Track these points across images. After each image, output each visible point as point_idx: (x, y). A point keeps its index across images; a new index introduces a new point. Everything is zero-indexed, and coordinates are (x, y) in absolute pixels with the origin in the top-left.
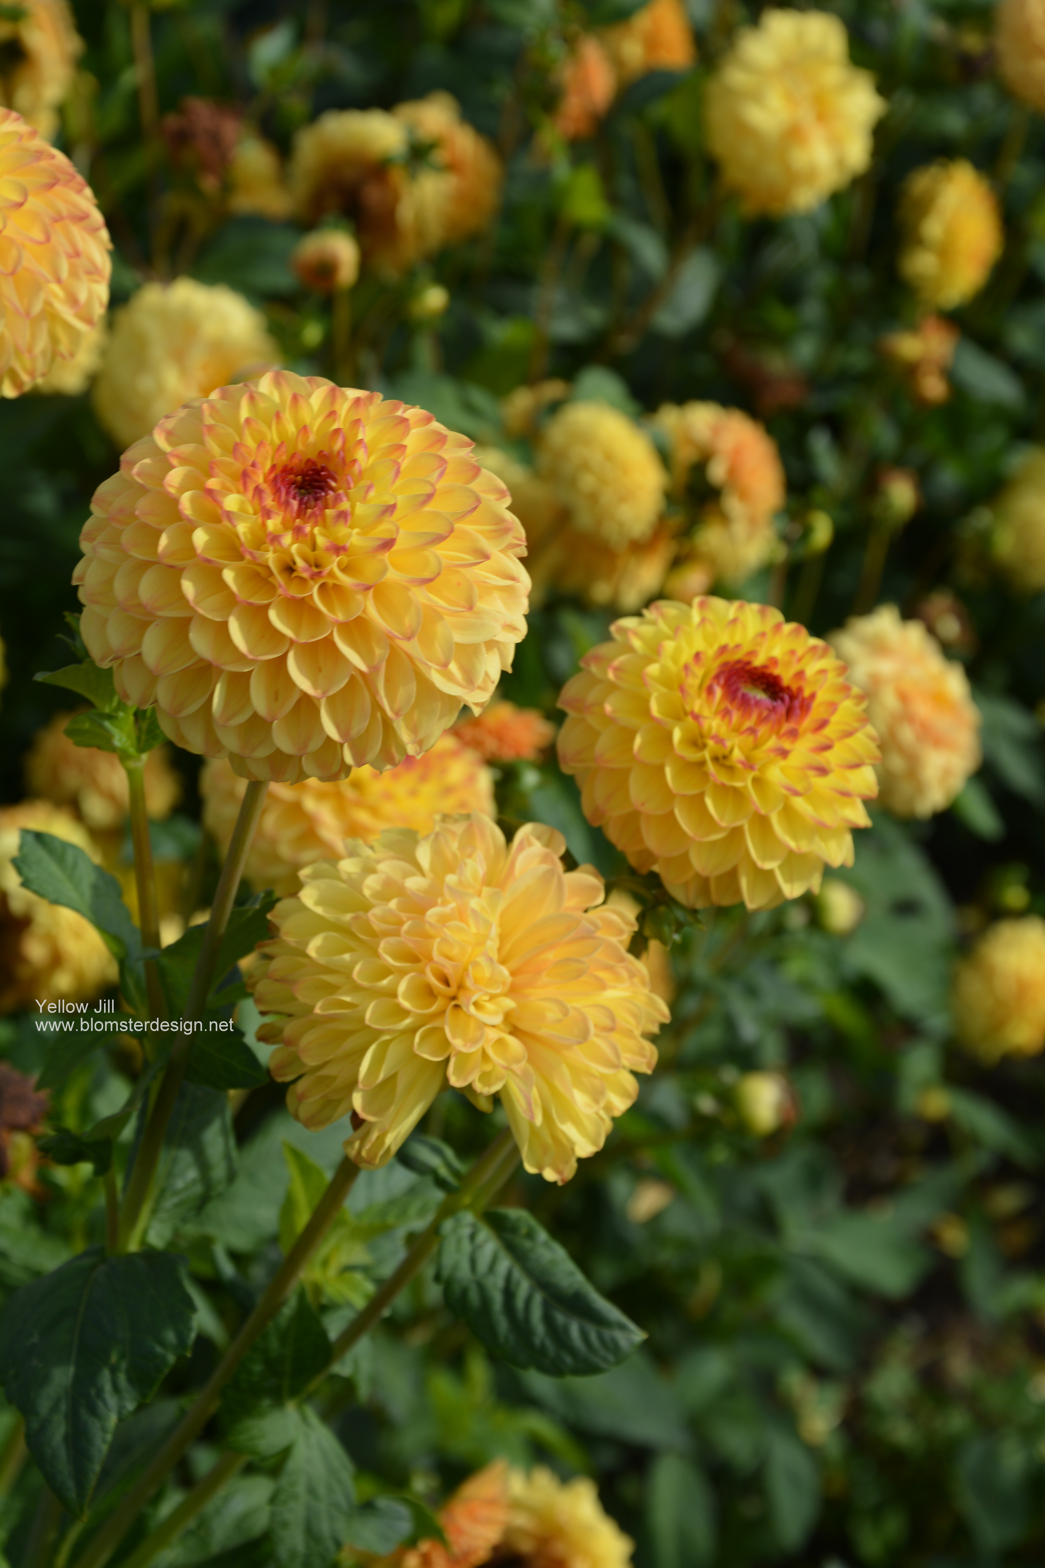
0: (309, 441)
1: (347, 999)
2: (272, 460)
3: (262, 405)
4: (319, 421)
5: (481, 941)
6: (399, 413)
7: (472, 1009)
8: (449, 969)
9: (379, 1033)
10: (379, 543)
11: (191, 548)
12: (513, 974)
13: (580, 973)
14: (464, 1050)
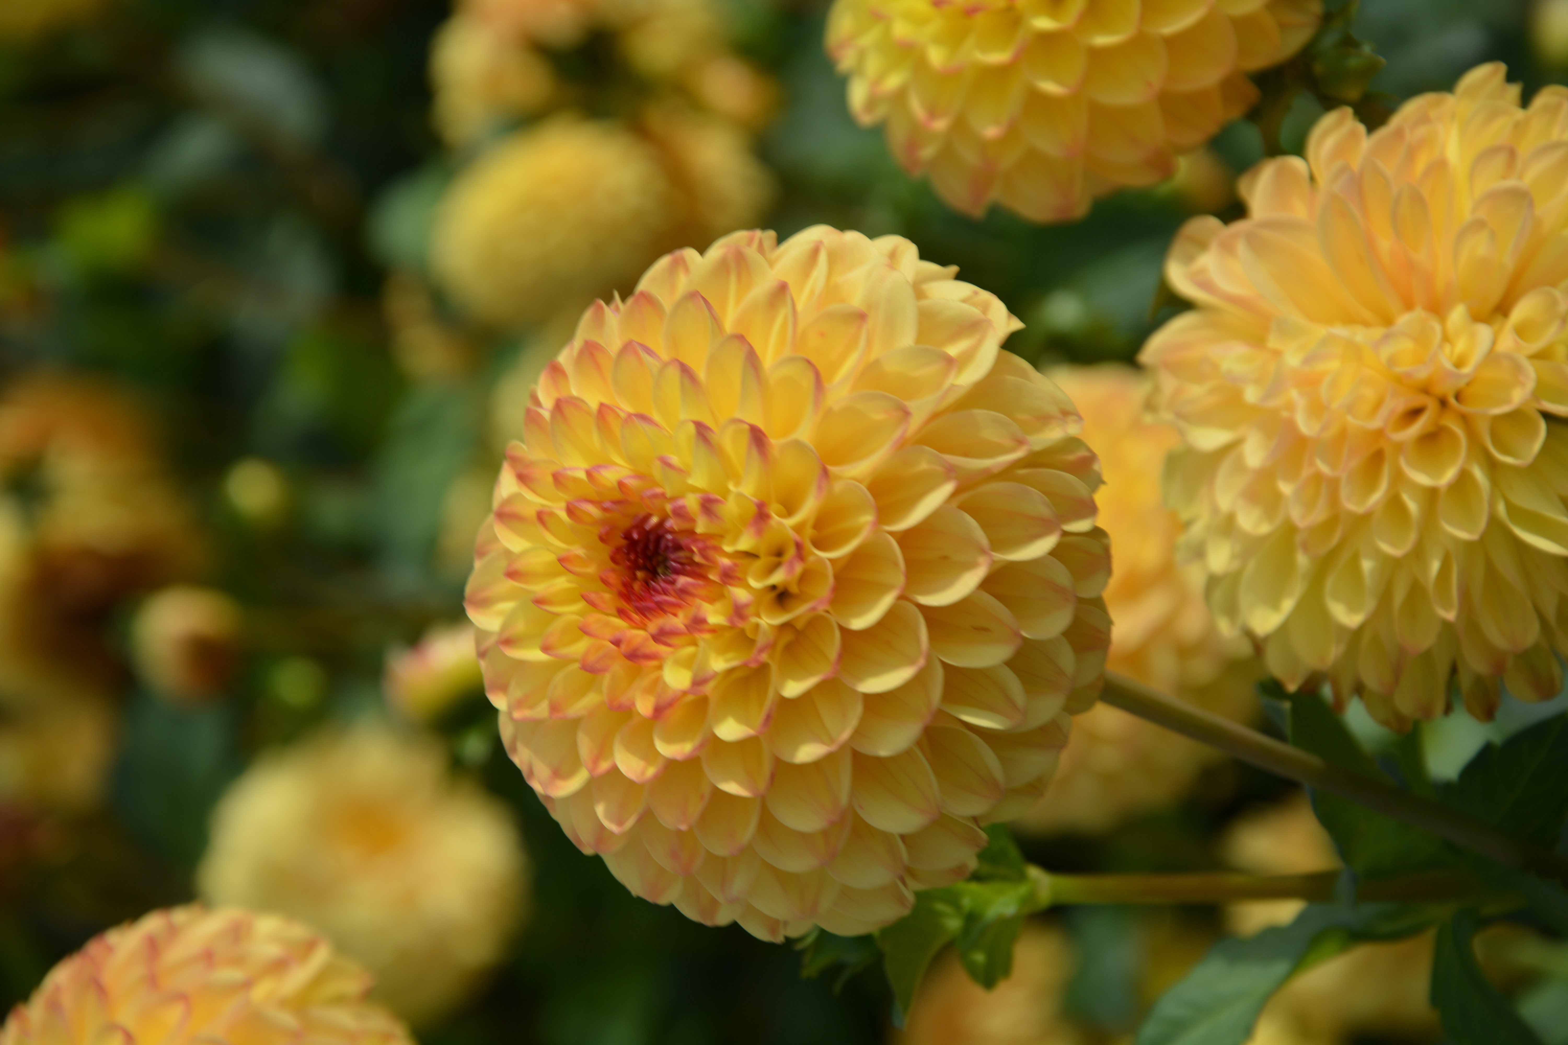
0: (584, 556)
1: (1435, 566)
2: (608, 615)
3: (520, 627)
4: (550, 538)
5: (1354, 351)
6: (546, 415)
7: (1467, 370)
8: (1399, 404)
9: (1494, 521)
10: (755, 452)
11: (742, 745)
12: (1409, 306)
13: (1418, 199)
14: (1530, 385)
